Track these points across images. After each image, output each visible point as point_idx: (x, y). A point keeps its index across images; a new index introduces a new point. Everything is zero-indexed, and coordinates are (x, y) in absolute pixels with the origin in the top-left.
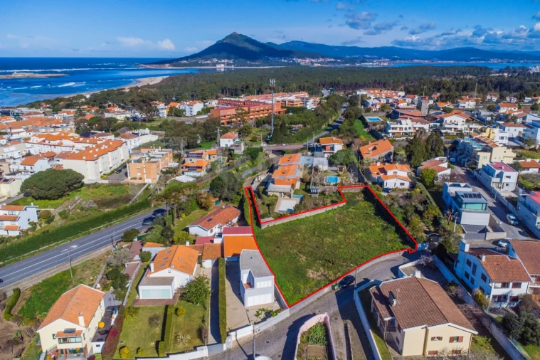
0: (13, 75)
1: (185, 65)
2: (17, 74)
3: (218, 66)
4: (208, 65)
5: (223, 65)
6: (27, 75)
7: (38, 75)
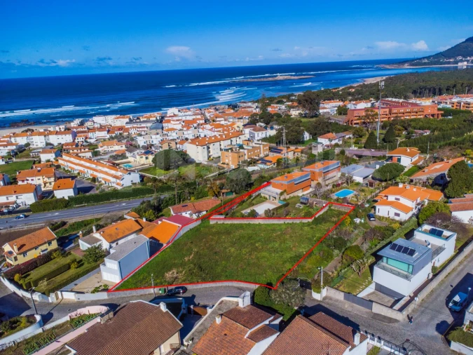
0: (276, 78)
1: (425, 64)
2: (280, 77)
3: (460, 64)
4: (449, 63)
5: (466, 63)
6: (286, 77)
7: (293, 78)
